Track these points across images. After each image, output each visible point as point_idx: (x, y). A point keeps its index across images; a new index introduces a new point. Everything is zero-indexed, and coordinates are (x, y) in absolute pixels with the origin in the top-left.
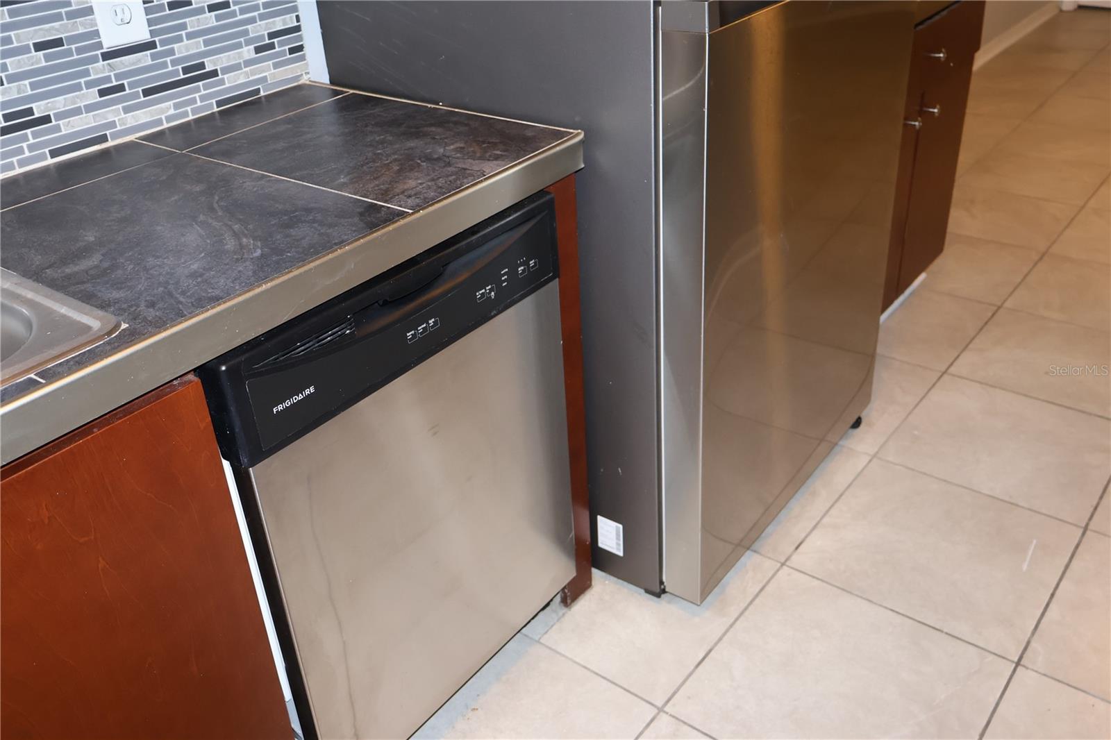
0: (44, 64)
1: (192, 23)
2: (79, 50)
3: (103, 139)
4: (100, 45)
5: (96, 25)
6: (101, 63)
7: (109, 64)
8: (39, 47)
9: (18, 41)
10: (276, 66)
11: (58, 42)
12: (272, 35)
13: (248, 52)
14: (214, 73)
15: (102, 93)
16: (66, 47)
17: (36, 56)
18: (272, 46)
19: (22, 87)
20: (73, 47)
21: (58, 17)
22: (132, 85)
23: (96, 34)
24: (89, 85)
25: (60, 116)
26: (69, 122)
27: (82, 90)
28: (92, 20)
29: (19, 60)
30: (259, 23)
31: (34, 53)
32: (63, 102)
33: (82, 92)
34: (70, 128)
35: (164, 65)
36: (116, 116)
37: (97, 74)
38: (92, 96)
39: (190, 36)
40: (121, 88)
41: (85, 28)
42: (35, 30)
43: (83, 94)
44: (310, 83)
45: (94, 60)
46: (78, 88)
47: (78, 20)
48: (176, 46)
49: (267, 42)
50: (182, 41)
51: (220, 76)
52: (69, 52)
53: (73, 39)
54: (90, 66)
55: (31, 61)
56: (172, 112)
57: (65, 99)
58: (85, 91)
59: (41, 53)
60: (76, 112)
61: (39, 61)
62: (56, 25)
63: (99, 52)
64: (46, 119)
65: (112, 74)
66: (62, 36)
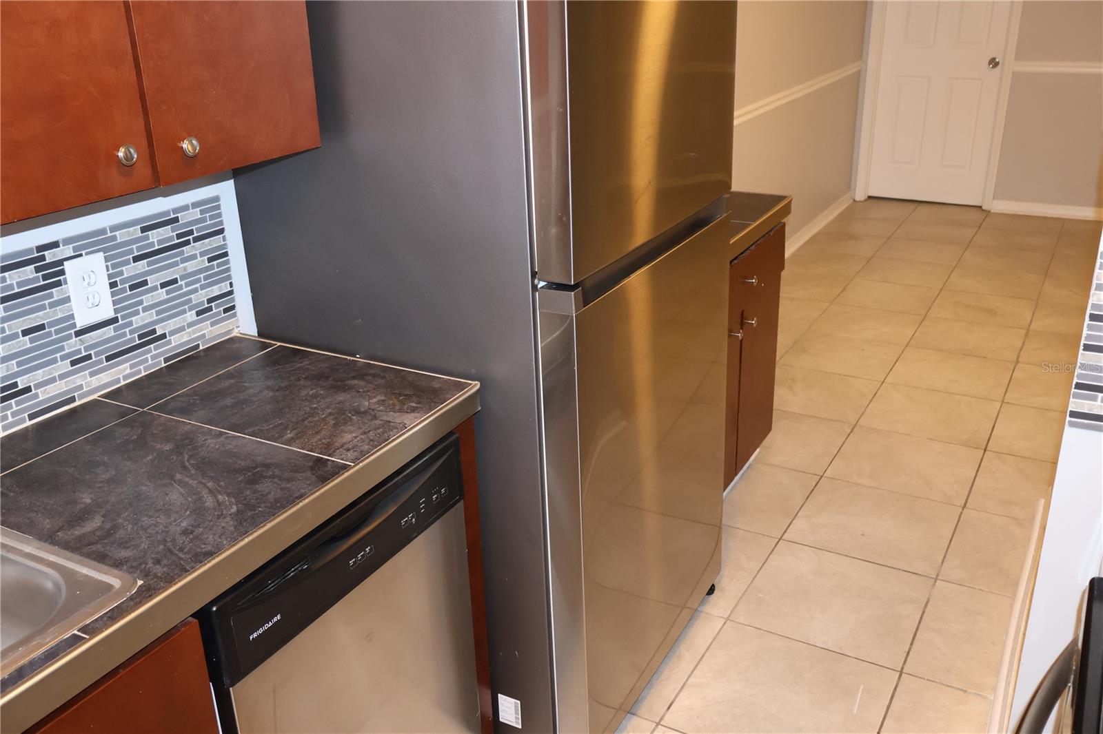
0: (29, 345)
1: (148, 299)
2: (57, 332)
3: (73, 400)
4: (74, 325)
5: (72, 310)
6: (74, 339)
7: (80, 340)
8: (25, 333)
9: (10, 330)
10: (213, 324)
11: (42, 327)
12: (210, 301)
13: (191, 316)
14: (163, 336)
15: (73, 363)
16: (47, 330)
17: (23, 340)
18: (210, 309)
19: (11, 366)
20: (53, 329)
21: (42, 308)
22: (97, 354)
23: (72, 317)
24: (63, 358)
25: (38, 386)
26: (46, 390)
27: (58, 362)
28: (68, 307)
29: (9, 345)
30: (200, 292)
31: (21, 338)
32: (42, 374)
33: (58, 364)
34: (44, 395)
35: (124, 335)
36: (83, 381)
37: (70, 348)
38: (65, 366)
39: (145, 310)
40: (89, 357)
41: (64, 314)
42: (24, 320)
43: (58, 366)
44: (241, 336)
45: (69, 337)
46: (54, 361)
47: (58, 308)
48: (134, 319)
49: (207, 306)
50: (138, 314)
51: (168, 338)
52: (50, 334)
53: (52, 324)
54: (65, 343)
55: (19, 345)
56: (128, 371)
57: (44, 371)
58: (60, 363)
59: (27, 338)
60: (53, 380)
61: (25, 344)
62: (40, 314)
63: (73, 331)
64: (28, 389)
65: (82, 347)
66: (45, 322)
